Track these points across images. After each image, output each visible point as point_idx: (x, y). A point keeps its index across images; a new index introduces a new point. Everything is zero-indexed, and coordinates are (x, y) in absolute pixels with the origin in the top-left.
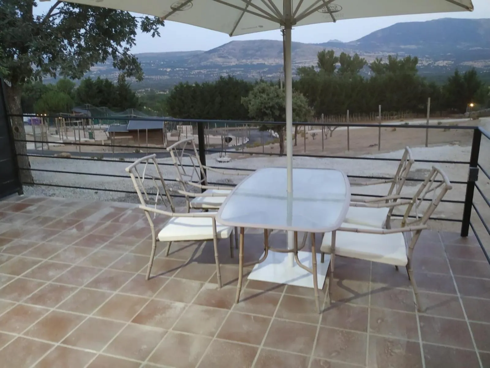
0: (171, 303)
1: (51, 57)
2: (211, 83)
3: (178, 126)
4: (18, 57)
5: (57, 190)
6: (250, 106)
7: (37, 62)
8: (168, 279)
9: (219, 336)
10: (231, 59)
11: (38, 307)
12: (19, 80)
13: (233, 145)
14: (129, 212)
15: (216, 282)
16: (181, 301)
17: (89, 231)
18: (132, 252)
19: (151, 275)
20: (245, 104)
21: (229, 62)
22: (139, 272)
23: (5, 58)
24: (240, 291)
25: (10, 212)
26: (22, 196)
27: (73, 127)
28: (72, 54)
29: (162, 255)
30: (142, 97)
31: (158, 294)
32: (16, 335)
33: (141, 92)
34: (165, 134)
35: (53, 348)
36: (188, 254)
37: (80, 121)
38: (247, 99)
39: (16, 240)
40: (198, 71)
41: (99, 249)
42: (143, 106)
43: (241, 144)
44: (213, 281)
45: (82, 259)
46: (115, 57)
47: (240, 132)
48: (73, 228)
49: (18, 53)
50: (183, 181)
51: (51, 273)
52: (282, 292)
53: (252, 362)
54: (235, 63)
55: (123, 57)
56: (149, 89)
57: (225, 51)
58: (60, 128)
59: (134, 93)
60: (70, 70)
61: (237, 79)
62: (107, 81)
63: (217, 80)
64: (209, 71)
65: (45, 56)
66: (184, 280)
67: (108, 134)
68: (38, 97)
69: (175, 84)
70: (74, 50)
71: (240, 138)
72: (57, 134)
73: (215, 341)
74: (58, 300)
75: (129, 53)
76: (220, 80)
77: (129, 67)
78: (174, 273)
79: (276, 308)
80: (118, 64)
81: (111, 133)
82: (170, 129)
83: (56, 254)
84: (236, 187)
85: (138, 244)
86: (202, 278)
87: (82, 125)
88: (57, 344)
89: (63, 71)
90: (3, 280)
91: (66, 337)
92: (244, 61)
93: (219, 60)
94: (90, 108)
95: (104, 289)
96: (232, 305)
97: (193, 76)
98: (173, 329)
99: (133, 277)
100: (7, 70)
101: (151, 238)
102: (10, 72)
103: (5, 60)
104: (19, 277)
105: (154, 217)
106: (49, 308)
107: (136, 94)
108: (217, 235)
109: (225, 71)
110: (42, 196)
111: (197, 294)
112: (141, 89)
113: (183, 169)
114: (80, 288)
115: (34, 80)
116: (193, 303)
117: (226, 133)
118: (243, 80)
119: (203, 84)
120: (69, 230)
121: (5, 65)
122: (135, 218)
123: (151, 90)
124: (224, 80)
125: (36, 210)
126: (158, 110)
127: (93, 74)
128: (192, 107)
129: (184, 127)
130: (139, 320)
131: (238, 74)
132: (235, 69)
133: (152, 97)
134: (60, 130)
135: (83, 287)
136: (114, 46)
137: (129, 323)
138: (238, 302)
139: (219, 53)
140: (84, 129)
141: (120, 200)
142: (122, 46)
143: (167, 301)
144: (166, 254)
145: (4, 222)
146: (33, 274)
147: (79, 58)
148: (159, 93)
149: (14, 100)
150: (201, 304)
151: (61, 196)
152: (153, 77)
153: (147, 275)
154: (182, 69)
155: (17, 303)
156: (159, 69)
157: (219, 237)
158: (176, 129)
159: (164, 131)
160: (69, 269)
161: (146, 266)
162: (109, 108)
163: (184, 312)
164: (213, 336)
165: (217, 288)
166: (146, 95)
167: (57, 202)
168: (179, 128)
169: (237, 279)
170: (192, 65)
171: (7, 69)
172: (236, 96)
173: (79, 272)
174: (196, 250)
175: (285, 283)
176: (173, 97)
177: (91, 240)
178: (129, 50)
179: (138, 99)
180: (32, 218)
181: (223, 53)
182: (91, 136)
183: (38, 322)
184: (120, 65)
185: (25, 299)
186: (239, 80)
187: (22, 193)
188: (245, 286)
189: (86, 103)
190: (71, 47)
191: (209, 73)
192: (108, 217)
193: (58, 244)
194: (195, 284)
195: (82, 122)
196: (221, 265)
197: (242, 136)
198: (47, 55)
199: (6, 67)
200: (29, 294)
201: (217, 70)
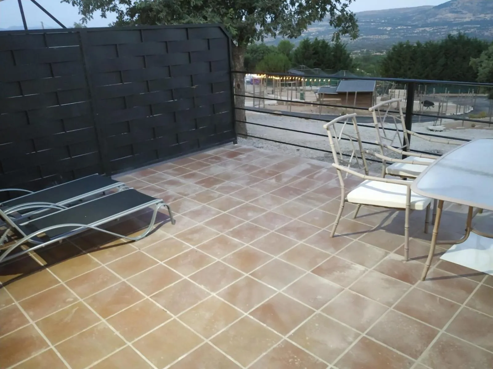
0: (352, 264)
1: (274, 18)
2: (436, 42)
3: (390, 90)
4: (246, 18)
5: (265, 144)
6: (480, 69)
7: (261, 22)
8: (352, 240)
9: (397, 308)
10: (466, 14)
11: (236, 240)
12: (245, 40)
13: (452, 114)
14: (324, 171)
15: (403, 255)
16: (362, 264)
17: (286, 183)
18: (321, 208)
19: (336, 234)
20: (474, 66)
21: (462, 18)
22: (324, 229)
23: (235, 20)
24: (428, 269)
25: (225, 158)
26: (236, 145)
27: (287, 88)
28: (293, 13)
29: (349, 216)
30: (356, 58)
31: (340, 252)
32: (217, 260)
33: (356, 53)
34: (375, 97)
35: (243, 277)
36: (377, 220)
37: (294, 82)
38: (478, 60)
39: (227, 182)
40: (423, 29)
41: (292, 201)
42: (356, 68)
43: (462, 113)
44: (399, 252)
45: (276, 207)
46: (332, 14)
47: (463, 100)
48: (272, 178)
49: (246, 14)
50: (382, 145)
51: (250, 214)
52: (480, 281)
53: (429, 343)
54: (470, 19)
55: (340, 14)
56: (365, 50)
57: (460, 5)
58: (276, 88)
59: (349, 54)
60: (289, 29)
61: (469, 37)
62: (324, 41)
63: (444, 38)
64: (435, 30)
65: (268, 16)
66: (368, 245)
67: (318, 96)
68: (260, 58)
69: (394, 43)
70: (295, 9)
71: (462, 107)
72: (273, 93)
73: (391, 311)
74: (252, 238)
75: (347, 9)
76: (448, 39)
77: (345, 25)
78: (359, 236)
79: (469, 296)
80: (335, 22)
81: (320, 94)
82: (380, 93)
83: (256, 198)
84: (442, 157)
85: (328, 202)
86: (388, 247)
87: (295, 86)
88: (246, 275)
89: (283, 30)
90: (213, 212)
91: (254, 270)
92: (482, 16)
93: (450, 16)
94: (304, 69)
95: (291, 237)
96: (416, 281)
97: (416, 35)
98: (350, 289)
99: (319, 231)
100: (235, 31)
101: (340, 198)
102: (237, 33)
103: (235, 21)
104: (225, 212)
105: (345, 177)
106: (245, 243)
107: (350, 56)
108: (411, 206)
109: (456, 28)
110: (251, 147)
111: (379, 261)
112: (355, 50)
113: (384, 132)
114: (272, 231)
115: (257, 39)
116: (374, 269)
117: (445, 100)
118: (476, 39)
119: (426, 44)
120: (269, 179)
121: (234, 26)
122: (329, 177)
123: (367, 51)
124: (453, 38)
125: (245, 158)
126: (371, 72)
127: (311, 36)
128: (410, 69)
129: (397, 91)
130: (319, 271)
131: (472, 32)
132: (470, 26)
133: (367, 59)
134: (276, 90)
135: (273, 231)
136: (333, 2)
137: (309, 272)
138: (424, 279)
139: (452, 7)
140: (296, 90)
141: (319, 159)
142: (341, 3)
143: (348, 261)
144: (354, 216)
145: (219, 165)
146: (236, 212)
147: (299, 17)
148: (375, 54)
149: (239, 58)
150: (383, 273)
151: (268, 148)
152: (372, 37)
153: (332, 232)
154: (405, 27)
155: (221, 234)
156: (379, 28)
157: (412, 208)
158: (387, 93)
159: (374, 95)
160: (264, 213)
161: (332, 224)
162: (322, 69)
163: (364, 275)
164: (390, 306)
165: (403, 260)
166: (361, 56)
167: (262, 154)
168: (391, 92)
169: (427, 257)
170: (417, 23)
171: (236, 29)
172: (464, 58)
173: (272, 217)
174: (387, 218)
175: (487, 273)
176: (390, 58)
177: (287, 191)
178: (348, 6)
179: (351, 60)
180: (241, 165)
181: (456, 7)
182: (302, 97)
183: (234, 253)
184: (337, 22)
185: (227, 231)
186: (471, 38)
187: (236, 143)
188: (436, 266)
189: (301, 65)
190: (292, 7)
191: (436, 31)
192: (304, 173)
193: (258, 190)
194: (379, 251)
195: (295, 83)
196: (411, 238)
197: (464, 104)
198: (270, 15)
199: (235, 28)
200: (230, 228)
201: (446, 27)
